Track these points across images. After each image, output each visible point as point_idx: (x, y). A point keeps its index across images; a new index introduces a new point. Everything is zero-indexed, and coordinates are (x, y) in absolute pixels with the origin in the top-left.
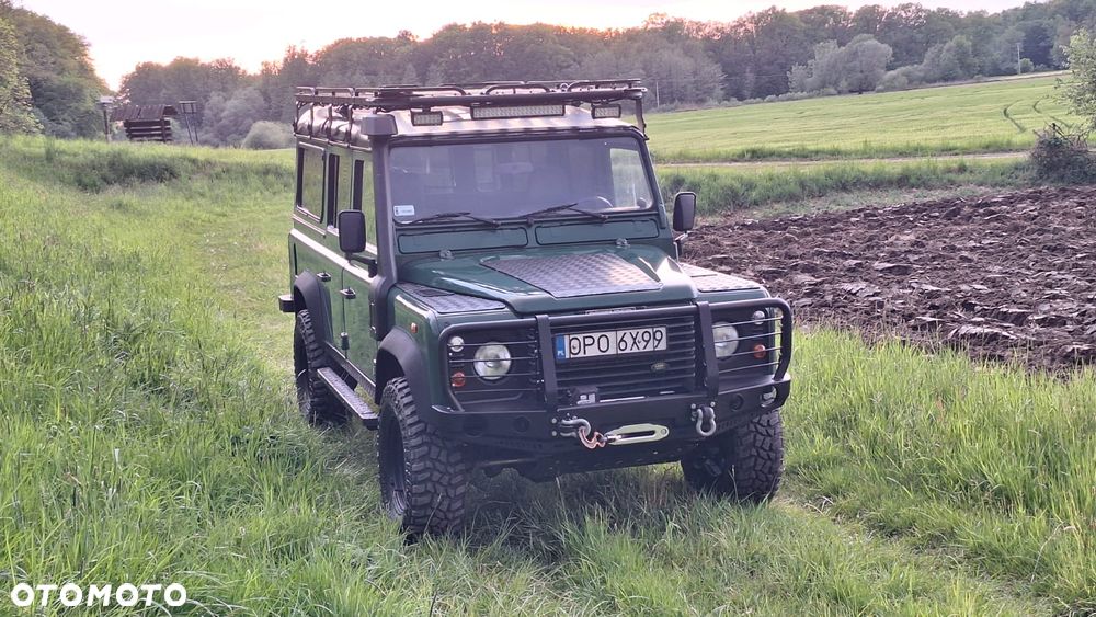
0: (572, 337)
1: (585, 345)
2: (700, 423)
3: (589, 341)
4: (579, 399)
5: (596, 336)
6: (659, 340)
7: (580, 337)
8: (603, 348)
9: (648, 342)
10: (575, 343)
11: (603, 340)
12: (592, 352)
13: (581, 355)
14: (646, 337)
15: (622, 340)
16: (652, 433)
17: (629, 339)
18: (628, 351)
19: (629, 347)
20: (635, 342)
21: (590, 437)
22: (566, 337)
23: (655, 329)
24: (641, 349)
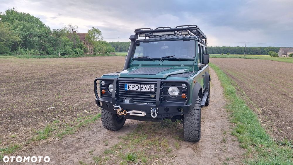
2: (152, 114)
3: (133, 86)
4: (125, 101)
5: (135, 85)
6: (152, 89)
8: (137, 89)
10: (130, 86)
12: (134, 89)
13: (131, 90)
14: (149, 87)
15: (142, 87)
16: (141, 114)
17: (144, 87)
18: (143, 90)
19: (144, 89)
20: (145, 88)
21: (120, 112)
22: (128, 85)
23: (151, 85)
24: (147, 91)
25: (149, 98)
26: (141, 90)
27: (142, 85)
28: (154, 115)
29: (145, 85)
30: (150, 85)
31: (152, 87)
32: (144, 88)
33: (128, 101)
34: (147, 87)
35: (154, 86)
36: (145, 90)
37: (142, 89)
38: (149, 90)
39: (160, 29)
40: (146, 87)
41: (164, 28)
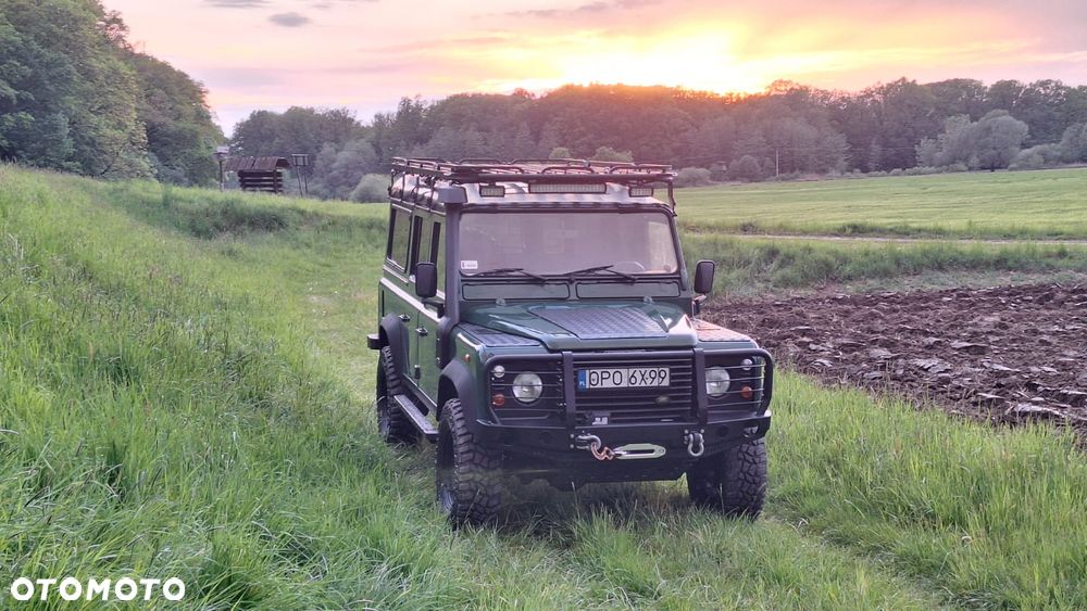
0: (592, 371)
1: (602, 379)
2: (691, 446)
3: (605, 375)
4: (594, 421)
5: (612, 371)
6: (663, 378)
7: (599, 371)
8: (617, 381)
9: (654, 379)
10: (594, 376)
11: (618, 375)
12: (608, 384)
13: (599, 386)
14: (653, 375)
15: (633, 376)
16: (652, 451)
17: (638, 375)
18: (637, 385)
19: (638, 382)
20: (643, 379)
21: (600, 451)
22: (587, 372)
23: (660, 369)
24: (648, 385)
25: (653, 406)
26: (630, 386)
27: (632, 371)
28: (696, 449)
29: (643, 370)
30: (656, 369)
31: (663, 374)
32: (639, 378)
33: (605, 422)
34: (647, 375)
35: (667, 370)
36: (643, 384)
37: (633, 380)
38: (655, 384)
40: (643, 376)
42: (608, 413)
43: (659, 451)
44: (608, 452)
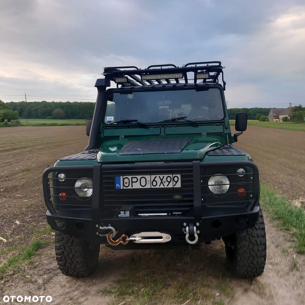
0: (124, 177)
1: (132, 182)
2: (187, 236)
3: (134, 180)
4: (120, 214)
5: (139, 177)
6: (176, 182)
7: (130, 177)
8: (143, 184)
9: (169, 182)
10: (126, 180)
11: (143, 180)
12: (137, 186)
13: (130, 187)
14: (169, 179)
15: (154, 180)
16: (161, 238)
17: (158, 180)
18: (157, 187)
19: (158, 184)
20: (162, 182)
21: (115, 239)
22: (121, 177)
23: (174, 175)
24: (166, 187)
25: (170, 202)
26: (152, 187)
27: (153, 177)
28: (192, 238)
29: (161, 176)
30: (171, 176)
31: (176, 179)
32: (159, 182)
33: (128, 214)
34: (165, 180)
35: (179, 176)
36: (162, 186)
37: (154, 183)
38: (171, 186)
39: (155, 68)
40: (162, 180)
41: (163, 68)
42: (131, 207)
43: (166, 238)
44: (124, 239)
